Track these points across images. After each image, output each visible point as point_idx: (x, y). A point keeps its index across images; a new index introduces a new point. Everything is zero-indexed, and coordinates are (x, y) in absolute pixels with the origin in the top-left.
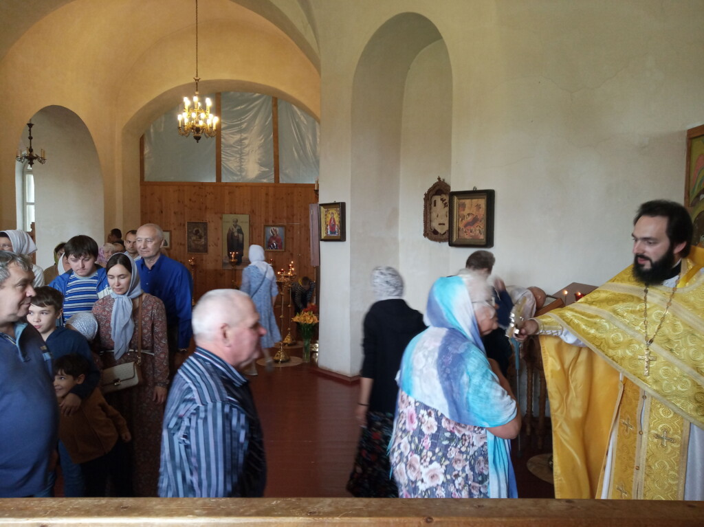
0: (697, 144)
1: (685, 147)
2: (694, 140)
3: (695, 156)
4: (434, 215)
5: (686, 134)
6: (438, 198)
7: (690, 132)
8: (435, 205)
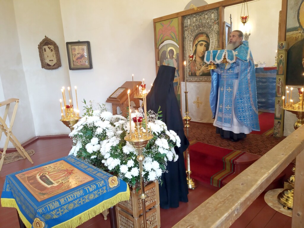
1: (152, 26)
4: (45, 56)
5: (153, 21)
6: (46, 47)
8: (45, 51)
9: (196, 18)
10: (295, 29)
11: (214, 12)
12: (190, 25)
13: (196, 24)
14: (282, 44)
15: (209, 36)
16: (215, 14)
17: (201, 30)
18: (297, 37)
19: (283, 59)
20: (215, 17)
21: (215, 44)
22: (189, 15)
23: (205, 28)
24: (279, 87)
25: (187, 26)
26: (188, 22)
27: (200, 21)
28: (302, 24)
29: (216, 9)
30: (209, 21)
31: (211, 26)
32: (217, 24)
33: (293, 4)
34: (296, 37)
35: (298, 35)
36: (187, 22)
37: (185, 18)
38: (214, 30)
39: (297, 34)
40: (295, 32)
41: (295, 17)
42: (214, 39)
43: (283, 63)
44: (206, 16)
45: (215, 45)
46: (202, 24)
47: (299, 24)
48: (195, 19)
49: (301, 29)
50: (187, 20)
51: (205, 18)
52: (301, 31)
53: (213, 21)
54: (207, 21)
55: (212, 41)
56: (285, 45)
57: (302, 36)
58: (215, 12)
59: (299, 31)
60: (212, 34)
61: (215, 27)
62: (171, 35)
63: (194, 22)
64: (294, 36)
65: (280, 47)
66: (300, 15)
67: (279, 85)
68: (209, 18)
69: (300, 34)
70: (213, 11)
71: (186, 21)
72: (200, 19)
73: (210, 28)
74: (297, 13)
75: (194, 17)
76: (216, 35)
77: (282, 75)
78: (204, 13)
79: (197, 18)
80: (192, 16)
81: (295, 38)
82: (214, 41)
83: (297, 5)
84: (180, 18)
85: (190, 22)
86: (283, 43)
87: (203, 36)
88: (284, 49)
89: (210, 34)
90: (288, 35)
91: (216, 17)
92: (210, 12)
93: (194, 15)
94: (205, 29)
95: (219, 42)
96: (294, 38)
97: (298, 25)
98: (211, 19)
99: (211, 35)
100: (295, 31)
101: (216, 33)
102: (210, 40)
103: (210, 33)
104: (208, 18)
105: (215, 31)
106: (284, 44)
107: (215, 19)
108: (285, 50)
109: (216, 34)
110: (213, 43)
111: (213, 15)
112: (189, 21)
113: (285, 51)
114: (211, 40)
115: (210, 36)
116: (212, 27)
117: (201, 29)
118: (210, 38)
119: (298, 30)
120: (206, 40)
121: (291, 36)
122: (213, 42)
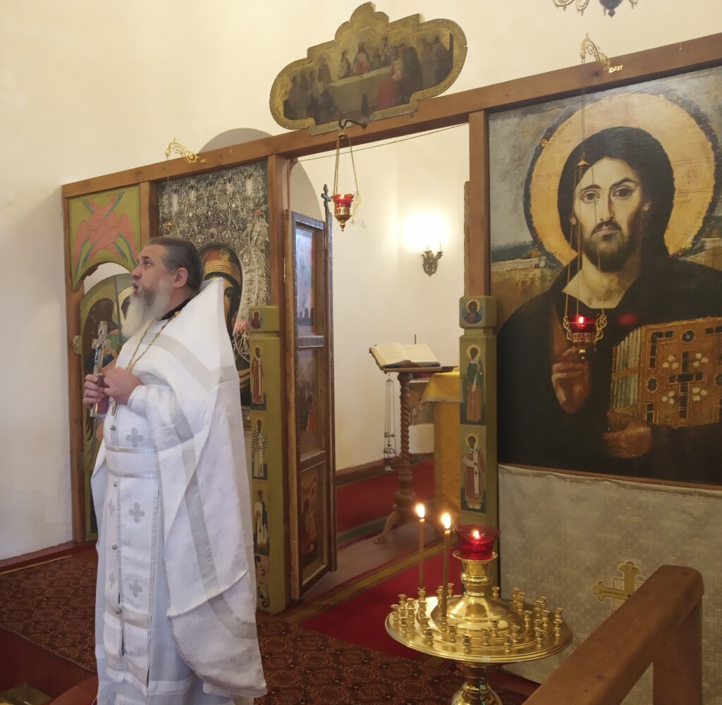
0: (76, 205)
1: (59, 209)
2: (72, 201)
3: (75, 223)
5: (61, 191)
7: (65, 188)
9: (197, 190)
10: (518, 252)
11: (255, 173)
12: (180, 213)
13: (199, 211)
14: (473, 305)
15: (240, 259)
16: (255, 180)
17: (212, 236)
18: (529, 283)
19: (480, 361)
20: (256, 190)
21: (260, 289)
22: (174, 179)
23: (225, 229)
24: (470, 471)
25: (171, 219)
26: (173, 203)
27: (212, 203)
28: (541, 236)
29: (258, 163)
30: (239, 203)
31: (244, 221)
32: (262, 216)
33: (507, 160)
34: (524, 283)
35: (531, 275)
36: (170, 205)
37: (163, 188)
38: (255, 238)
39: (526, 269)
40: (520, 263)
41: (515, 209)
42: (257, 272)
43: (480, 378)
44: (230, 188)
45: (259, 292)
46: (216, 212)
47: (531, 234)
48: (193, 194)
49: (539, 253)
50: (170, 197)
51: (226, 194)
52: (540, 260)
53: (251, 206)
54: (234, 206)
55: (248, 275)
56: (484, 311)
57: (543, 278)
58: (258, 173)
59: (535, 261)
60: (248, 251)
61: (259, 229)
62: (118, 247)
63: (191, 206)
64: (519, 277)
65: (469, 316)
66: (532, 202)
67: (470, 463)
68: (238, 196)
69: (538, 272)
70: (250, 169)
71: (165, 200)
72: (212, 196)
73: (243, 231)
74: (522, 192)
75: (192, 188)
76: (262, 256)
77: (480, 423)
78: (223, 177)
79: (202, 190)
80: (187, 184)
81: (520, 284)
82: (256, 279)
83: (522, 165)
84: (145, 187)
85: (180, 204)
86: (478, 304)
87: (219, 259)
88: (482, 323)
89: (241, 252)
90: (498, 273)
91: (262, 194)
92: (243, 174)
93: (193, 182)
94: (227, 234)
95: (269, 283)
96: (517, 284)
97: (527, 238)
98: (245, 199)
99: (245, 256)
100: (518, 260)
101: (262, 251)
102: (244, 272)
103: (242, 246)
104: (234, 194)
105: (259, 242)
106: (479, 307)
107: (257, 200)
108: (485, 328)
109: (259, 253)
110: (251, 284)
111: (250, 186)
112: (175, 198)
113: (485, 333)
114: (247, 273)
115: (244, 260)
116: (249, 226)
117: (213, 230)
118: (242, 266)
119: (529, 257)
120: (228, 272)
121: (507, 277)
122: (251, 282)
